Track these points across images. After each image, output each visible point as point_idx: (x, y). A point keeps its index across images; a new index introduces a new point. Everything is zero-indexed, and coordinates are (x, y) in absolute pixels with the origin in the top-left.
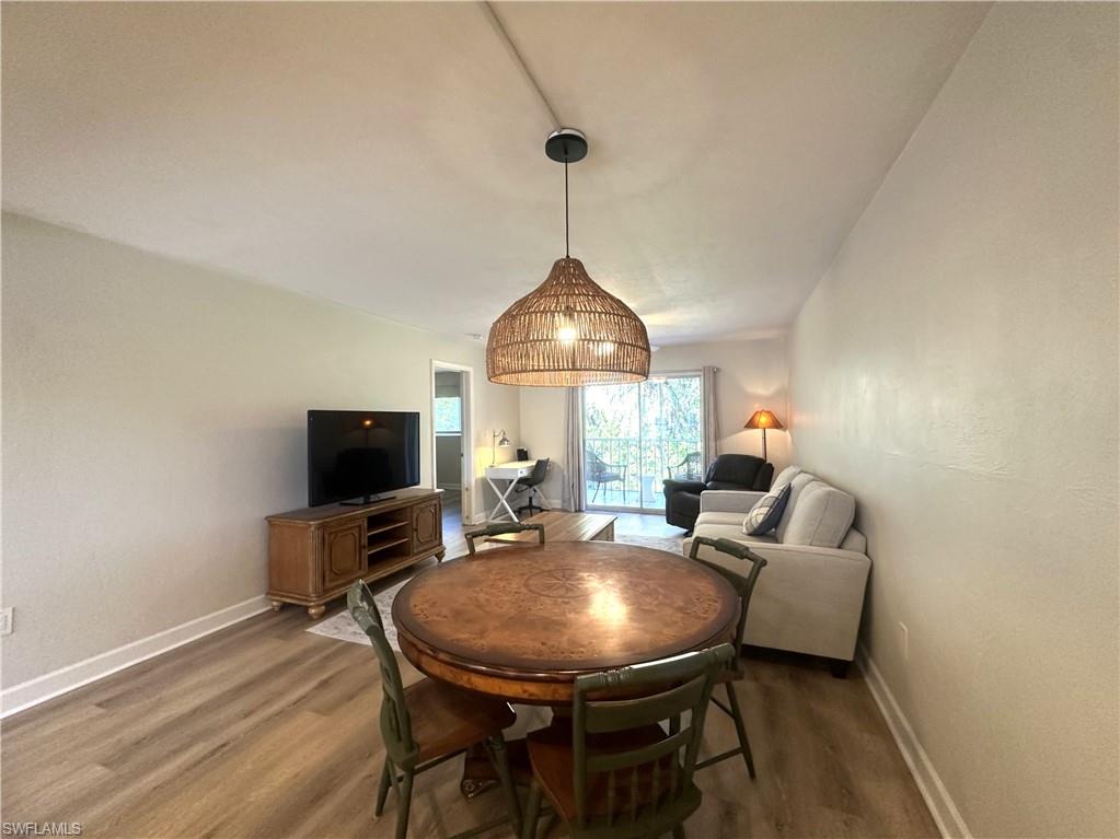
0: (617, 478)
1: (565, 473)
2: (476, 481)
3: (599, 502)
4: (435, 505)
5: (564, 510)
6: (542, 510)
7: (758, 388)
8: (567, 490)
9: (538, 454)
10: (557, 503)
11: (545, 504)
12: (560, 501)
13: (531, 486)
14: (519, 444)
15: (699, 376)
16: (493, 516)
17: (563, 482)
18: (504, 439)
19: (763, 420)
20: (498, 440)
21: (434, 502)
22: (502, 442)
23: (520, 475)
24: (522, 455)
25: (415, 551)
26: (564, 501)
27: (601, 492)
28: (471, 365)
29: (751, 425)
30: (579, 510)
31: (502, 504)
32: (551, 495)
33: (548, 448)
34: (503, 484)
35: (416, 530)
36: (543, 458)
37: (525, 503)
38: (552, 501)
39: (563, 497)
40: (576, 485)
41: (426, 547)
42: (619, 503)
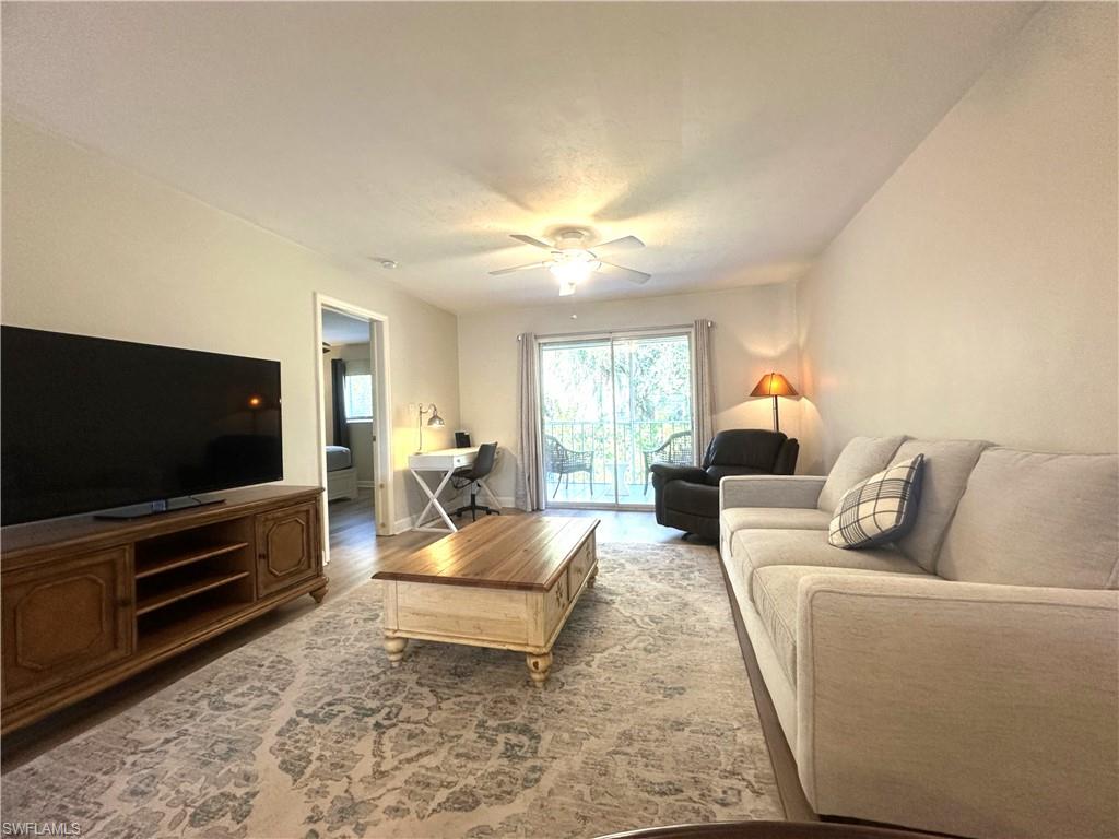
0: (581, 467)
1: (519, 462)
2: (396, 474)
3: (561, 498)
4: (308, 512)
5: (518, 511)
6: (489, 512)
7: (765, 347)
8: (521, 484)
9: (482, 438)
10: (508, 501)
11: (495, 503)
12: (512, 499)
13: (473, 479)
14: (459, 428)
15: (688, 333)
16: (419, 522)
17: (517, 474)
18: (435, 417)
19: (774, 385)
20: (426, 418)
21: (304, 507)
22: (431, 421)
23: (457, 465)
24: (462, 440)
25: (263, 593)
26: (517, 498)
27: (562, 486)
28: (385, 313)
29: (758, 392)
30: (537, 509)
31: (433, 506)
32: (501, 491)
33: (495, 430)
34: (433, 477)
35: (265, 557)
36: (490, 442)
37: (467, 502)
38: (501, 499)
39: (516, 493)
40: (533, 476)
41: (287, 583)
42: (586, 499)
